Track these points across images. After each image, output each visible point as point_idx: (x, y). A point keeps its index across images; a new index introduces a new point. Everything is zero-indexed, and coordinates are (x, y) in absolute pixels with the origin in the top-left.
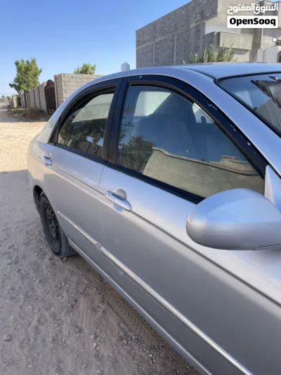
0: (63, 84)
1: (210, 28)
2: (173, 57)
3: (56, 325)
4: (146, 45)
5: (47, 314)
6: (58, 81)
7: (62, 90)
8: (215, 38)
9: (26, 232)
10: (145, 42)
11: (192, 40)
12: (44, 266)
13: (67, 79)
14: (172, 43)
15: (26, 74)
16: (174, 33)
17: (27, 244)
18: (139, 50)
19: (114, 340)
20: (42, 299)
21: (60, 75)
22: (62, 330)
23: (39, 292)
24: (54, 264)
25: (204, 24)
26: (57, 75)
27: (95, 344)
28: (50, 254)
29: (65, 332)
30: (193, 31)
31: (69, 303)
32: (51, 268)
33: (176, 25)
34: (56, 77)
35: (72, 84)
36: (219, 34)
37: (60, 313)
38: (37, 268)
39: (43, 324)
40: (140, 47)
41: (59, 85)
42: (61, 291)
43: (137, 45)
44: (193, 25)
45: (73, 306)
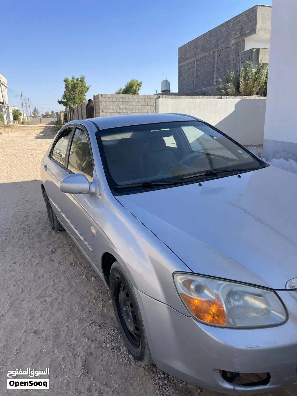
0: (100, 103)
1: (250, 44)
2: (213, 74)
3: (41, 258)
4: (188, 61)
5: (38, 255)
6: (96, 101)
7: (99, 109)
8: (254, 54)
9: (40, 218)
10: (187, 59)
11: (232, 57)
12: (44, 235)
13: (104, 99)
14: (212, 60)
15: (73, 91)
16: (215, 50)
17: (38, 224)
18: (182, 66)
19: (68, 264)
20: (38, 249)
21: (98, 95)
22: (43, 260)
23: (37, 245)
24: (51, 234)
25: (244, 41)
26: (96, 95)
27: (58, 266)
28: (50, 229)
29: (45, 261)
30: (233, 47)
31: (52, 250)
32: (48, 236)
33: (216, 42)
34: (94, 97)
35: (108, 103)
36: (258, 50)
37: (45, 254)
38: (39, 235)
39: (33, 258)
40: (183, 64)
41: (97, 104)
42: (49, 246)
43: (180, 62)
44: (233, 42)
45: (54, 251)
